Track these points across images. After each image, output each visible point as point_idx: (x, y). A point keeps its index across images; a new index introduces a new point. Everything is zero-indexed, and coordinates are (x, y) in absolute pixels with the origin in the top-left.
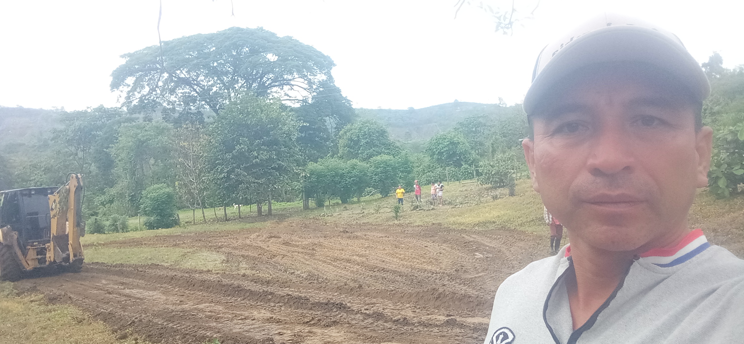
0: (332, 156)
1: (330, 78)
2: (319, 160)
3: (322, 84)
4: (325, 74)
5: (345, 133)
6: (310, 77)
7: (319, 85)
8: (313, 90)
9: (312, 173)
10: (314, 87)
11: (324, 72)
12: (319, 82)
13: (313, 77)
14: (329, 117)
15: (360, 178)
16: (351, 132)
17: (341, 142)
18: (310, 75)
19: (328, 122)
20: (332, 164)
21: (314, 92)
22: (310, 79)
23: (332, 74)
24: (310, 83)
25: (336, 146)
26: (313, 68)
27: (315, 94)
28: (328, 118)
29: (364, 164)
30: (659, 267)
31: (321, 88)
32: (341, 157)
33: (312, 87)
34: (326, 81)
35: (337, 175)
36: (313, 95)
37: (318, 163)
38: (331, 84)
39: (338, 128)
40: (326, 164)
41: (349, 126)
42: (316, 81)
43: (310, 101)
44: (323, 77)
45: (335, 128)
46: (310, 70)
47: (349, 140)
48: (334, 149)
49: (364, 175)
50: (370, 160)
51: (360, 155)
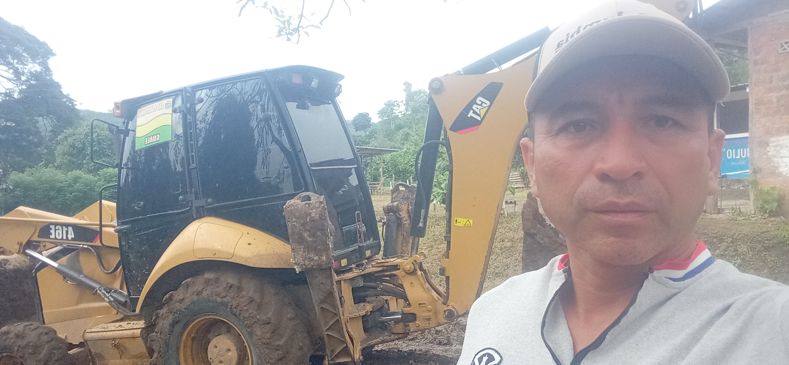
0: (46, 166)
1: (47, 69)
2: (28, 169)
3: (35, 76)
4: (39, 64)
5: (66, 138)
6: (16, 66)
7: (30, 77)
8: (22, 82)
9: (17, 185)
10: (23, 78)
11: (37, 61)
12: (31, 73)
13: (21, 66)
14: (44, 118)
15: (85, 193)
16: (74, 138)
17: (60, 149)
18: (17, 63)
19: (41, 123)
20: (45, 175)
21: (22, 84)
22: (17, 69)
23: (50, 66)
24: (17, 74)
25: (51, 153)
26: (23, 56)
27: (24, 87)
28: (41, 118)
29: (90, 177)
30: (672, 281)
31: (33, 80)
32: (58, 167)
33: (20, 79)
34: (41, 72)
35: (52, 188)
36: (20, 88)
37: (25, 173)
38: (48, 78)
39: (55, 132)
40: (37, 174)
41: (70, 131)
42: (25, 71)
43: (16, 96)
44: (37, 68)
45: (51, 132)
46: (17, 56)
47: (71, 146)
48: (49, 157)
49: (90, 190)
50: (99, 172)
51: (85, 166)
